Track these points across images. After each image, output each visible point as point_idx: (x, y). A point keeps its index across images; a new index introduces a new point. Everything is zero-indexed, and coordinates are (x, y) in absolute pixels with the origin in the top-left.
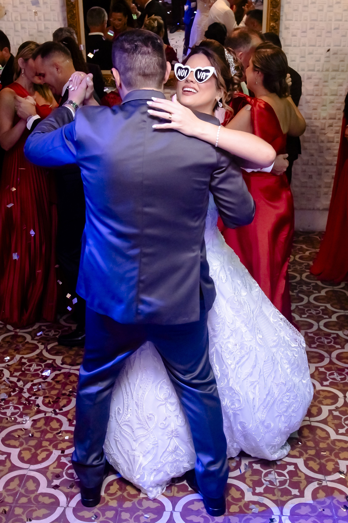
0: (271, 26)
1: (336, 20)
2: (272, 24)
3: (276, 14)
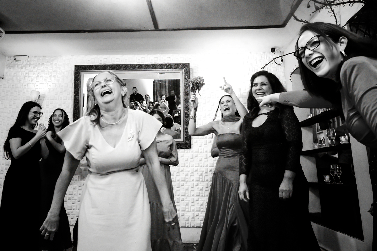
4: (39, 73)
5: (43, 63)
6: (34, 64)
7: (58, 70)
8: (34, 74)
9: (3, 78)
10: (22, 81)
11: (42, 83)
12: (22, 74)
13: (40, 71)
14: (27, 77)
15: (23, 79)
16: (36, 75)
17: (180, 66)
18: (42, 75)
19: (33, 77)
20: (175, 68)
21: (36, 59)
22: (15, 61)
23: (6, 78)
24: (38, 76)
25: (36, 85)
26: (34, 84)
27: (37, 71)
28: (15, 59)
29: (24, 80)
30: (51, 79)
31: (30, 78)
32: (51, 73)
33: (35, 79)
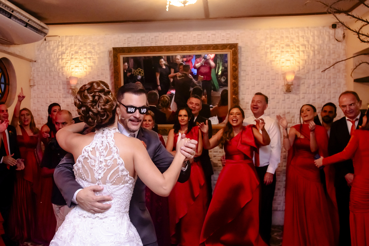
0: (233, 98)
1: (273, 94)
2: (234, 96)
3: (236, 91)
4: (72, 55)
5: (75, 43)
6: (66, 45)
7: (93, 51)
8: (67, 56)
9: (35, 61)
10: (56, 64)
11: (77, 65)
12: (54, 56)
13: (73, 52)
14: (60, 60)
15: (57, 61)
16: (70, 57)
17: (228, 47)
18: (76, 57)
19: (67, 59)
20: (222, 49)
21: (68, 39)
22: (45, 42)
23: (39, 61)
24: (72, 58)
25: (71, 67)
26: (69, 67)
27: (70, 53)
28: (45, 40)
29: (58, 63)
30: (86, 62)
31: (64, 61)
32: (86, 54)
33: (69, 62)
